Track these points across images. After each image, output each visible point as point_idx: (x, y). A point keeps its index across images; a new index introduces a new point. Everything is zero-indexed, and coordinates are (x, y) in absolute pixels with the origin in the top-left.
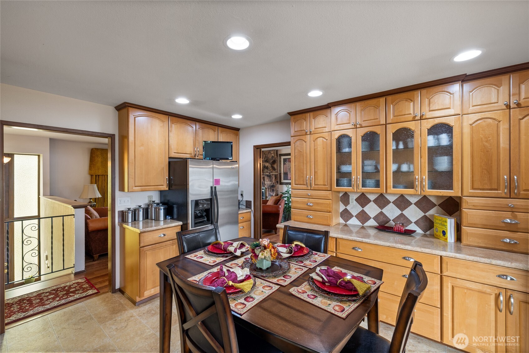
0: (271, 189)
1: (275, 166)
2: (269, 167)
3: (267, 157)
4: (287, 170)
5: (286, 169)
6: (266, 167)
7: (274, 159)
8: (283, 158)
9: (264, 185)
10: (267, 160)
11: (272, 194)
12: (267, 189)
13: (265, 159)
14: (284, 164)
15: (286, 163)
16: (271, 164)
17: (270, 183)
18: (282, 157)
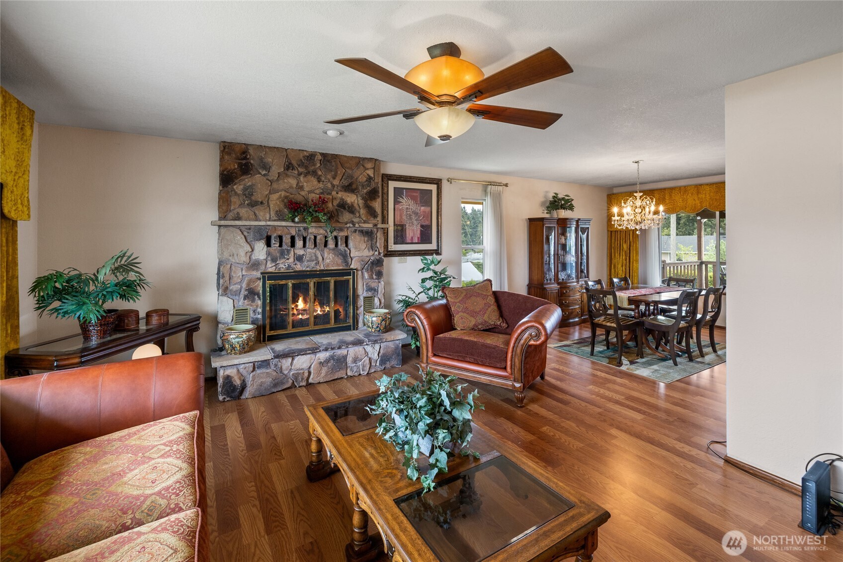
0: (372, 271)
1: (377, 205)
2: (356, 205)
3: (351, 177)
4: (404, 217)
5: (401, 216)
6: (349, 207)
7: (373, 185)
8: (392, 185)
9: (350, 260)
10: (350, 185)
11: (373, 285)
12: (360, 273)
13: (346, 183)
14: (396, 202)
15: (401, 200)
16: (363, 198)
17: (371, 253)
18: (390, 182)
